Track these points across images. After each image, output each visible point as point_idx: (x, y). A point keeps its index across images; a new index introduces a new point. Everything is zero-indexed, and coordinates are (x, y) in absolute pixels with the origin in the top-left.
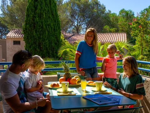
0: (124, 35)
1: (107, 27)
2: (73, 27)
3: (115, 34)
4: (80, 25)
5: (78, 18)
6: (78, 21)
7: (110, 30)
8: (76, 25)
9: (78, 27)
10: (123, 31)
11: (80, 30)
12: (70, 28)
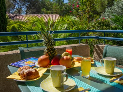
0: (57, 16)
1: (44, 10)
2: (15, 9)
3: (51, 15)
4: (21, 8)
5: (19, 2)
6: (19, 4)
7: (47, 12)
8: (17, 7)
9: (19, 9)
10: (56, 13)
11: (21, 12)
12: (12, 10)
